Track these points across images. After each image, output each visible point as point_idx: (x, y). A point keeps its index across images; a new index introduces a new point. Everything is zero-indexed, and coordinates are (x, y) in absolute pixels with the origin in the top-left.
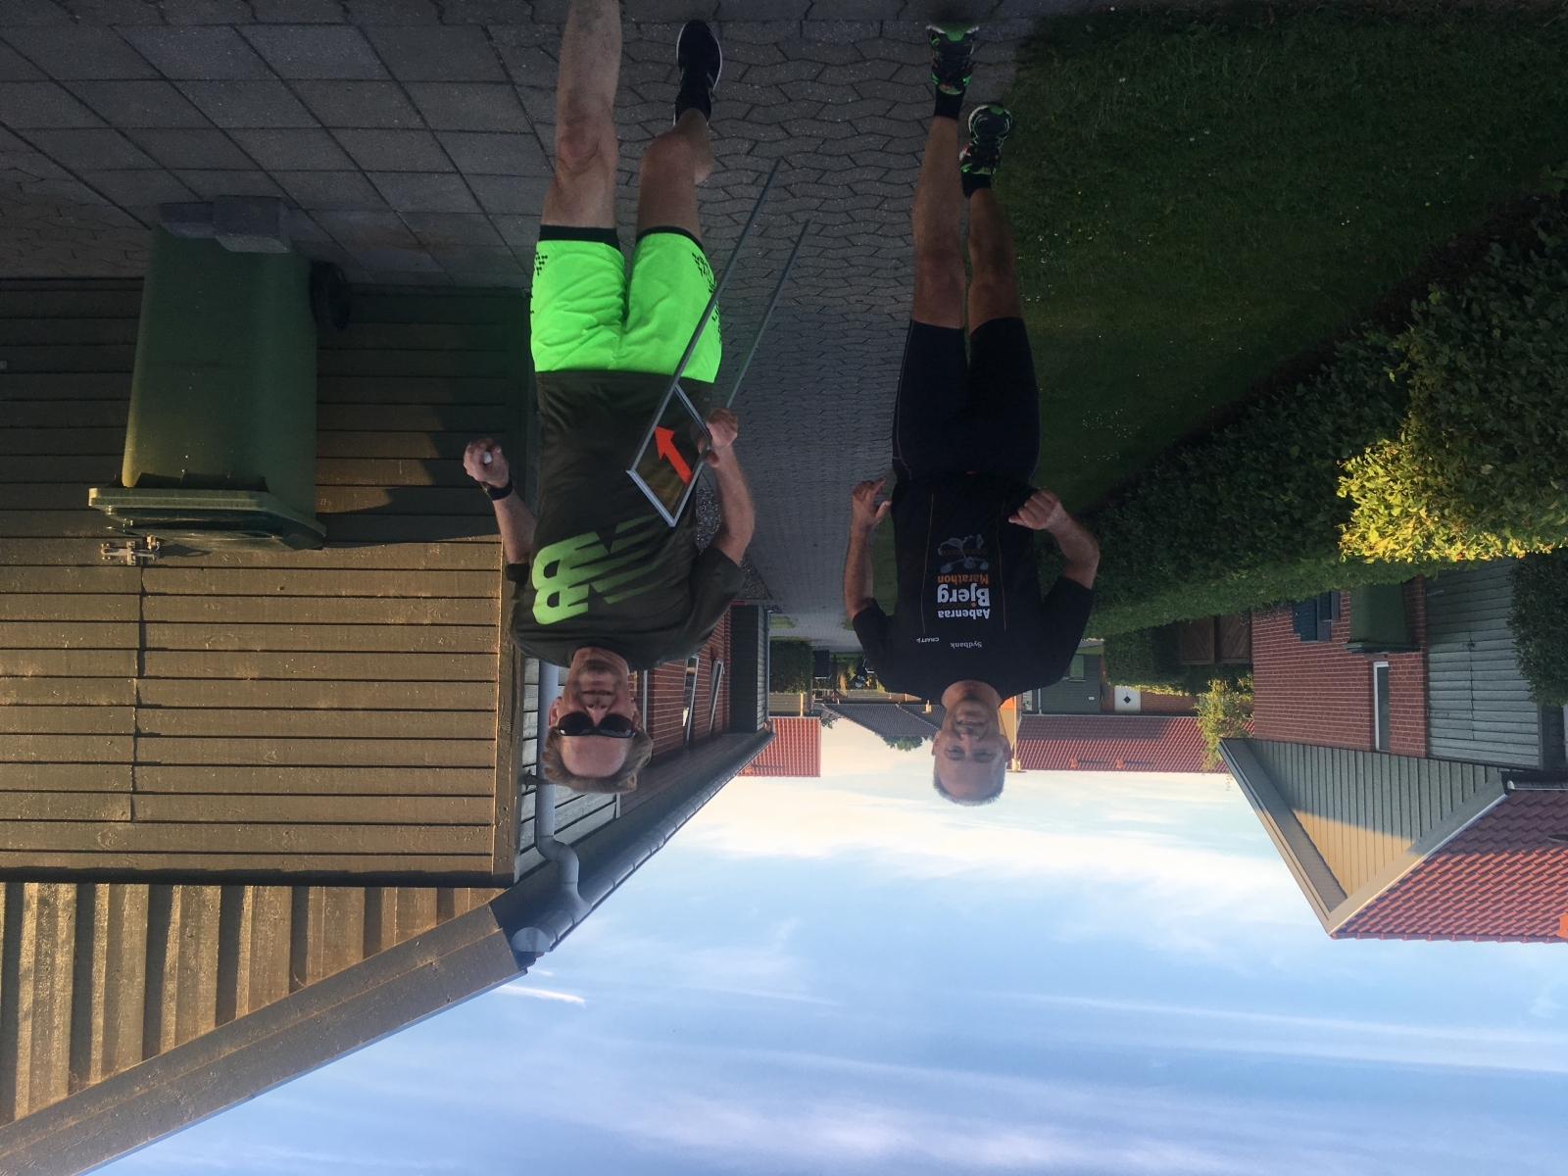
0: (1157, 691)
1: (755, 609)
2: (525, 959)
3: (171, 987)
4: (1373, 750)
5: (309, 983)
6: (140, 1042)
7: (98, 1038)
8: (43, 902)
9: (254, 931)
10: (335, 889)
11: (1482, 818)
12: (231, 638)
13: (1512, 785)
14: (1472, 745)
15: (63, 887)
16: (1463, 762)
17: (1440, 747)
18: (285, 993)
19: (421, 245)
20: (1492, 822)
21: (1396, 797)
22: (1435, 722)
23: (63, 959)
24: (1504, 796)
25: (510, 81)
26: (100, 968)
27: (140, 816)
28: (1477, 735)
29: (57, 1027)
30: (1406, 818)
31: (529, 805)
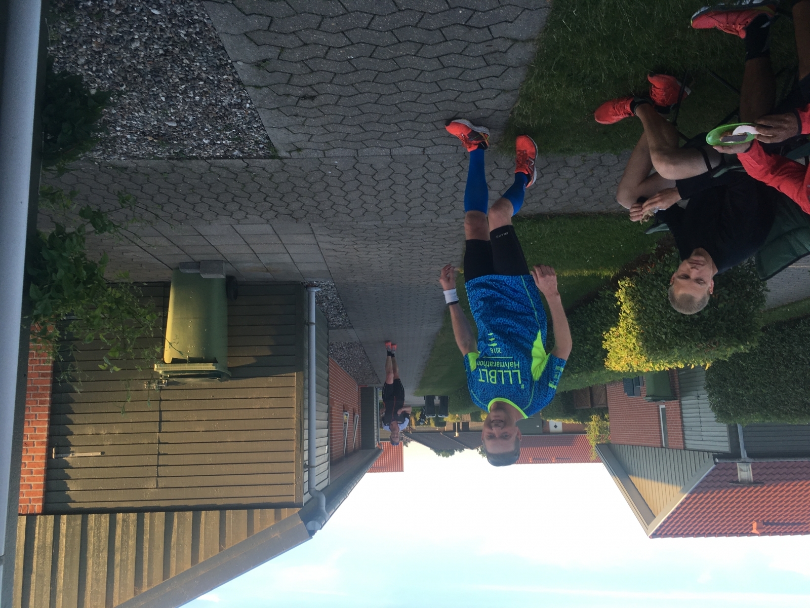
0: (567, 422)
1: (372, 388)
2: (311, 533)
3: (173, 552)
4: (662, 447)
5: (227, 547)
6: (162, 574)
7: (145, 573)
8: (124, 520)
9: (205, 529)
10: (236, 511)
11: (706, 476)
12: (194, 416)
13: (717, 460)
14: (702, 443)
15: (132, 515)
16: (699, 451)
17: (690, 444)
18: (218, 552)
19: (268, 271)
20: (711, 478)
21: (673, 467)
22: (686, 433)
23: (132, 543)
24: (714, 466)
25: (314, 234)
26: (146, 545)
27: (160, 485)
28: (704, 438)
29: (130, 570)
30: (678, 478)
31: (306, 475)
